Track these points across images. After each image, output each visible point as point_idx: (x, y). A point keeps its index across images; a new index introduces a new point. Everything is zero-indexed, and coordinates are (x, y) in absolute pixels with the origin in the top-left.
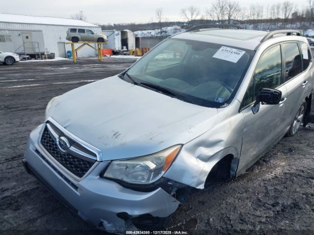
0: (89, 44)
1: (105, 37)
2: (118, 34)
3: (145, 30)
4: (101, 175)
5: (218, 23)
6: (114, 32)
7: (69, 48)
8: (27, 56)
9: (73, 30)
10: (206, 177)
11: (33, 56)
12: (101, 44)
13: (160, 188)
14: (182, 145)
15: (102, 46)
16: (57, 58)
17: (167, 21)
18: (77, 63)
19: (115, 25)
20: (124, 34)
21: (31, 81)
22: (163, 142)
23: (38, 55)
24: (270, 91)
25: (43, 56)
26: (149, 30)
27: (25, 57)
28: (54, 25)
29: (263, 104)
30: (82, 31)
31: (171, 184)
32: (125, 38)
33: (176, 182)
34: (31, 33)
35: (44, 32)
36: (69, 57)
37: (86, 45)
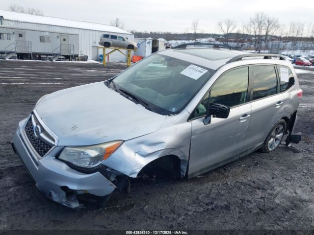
0: (120, 50)
1: (135, 45)
2: (149, 43)
3: (180, 40)
4: (57, 157)
5: (254, 38)
6: (146, 40)
7: (101, 52)
8: (63, 57)
9: (106, 36)
10: (140, 169)
11: (67, 57)
12: (130, 51)
13: (98, 172)
14: (124, 141)
15: (132, 52)
16: (90, 61)
17: (202, 33)
18: (105, 67)
19: (151, 32)
20: (155, 42)
21: (58, 80)
22: (106, 136)
23: (72, 56)
24: (219, 106)
25: (77, 58)
26: (183, 40)
27: (60, 57)
28: (91, 30)
29: (214, 117)
30: (114, 37)
31: (109, 170)
32: (156, 47)
33: (113, 169)
34: (68, 36)
35: (80, 36)
36: (100, 60)
37: (117, 51)
